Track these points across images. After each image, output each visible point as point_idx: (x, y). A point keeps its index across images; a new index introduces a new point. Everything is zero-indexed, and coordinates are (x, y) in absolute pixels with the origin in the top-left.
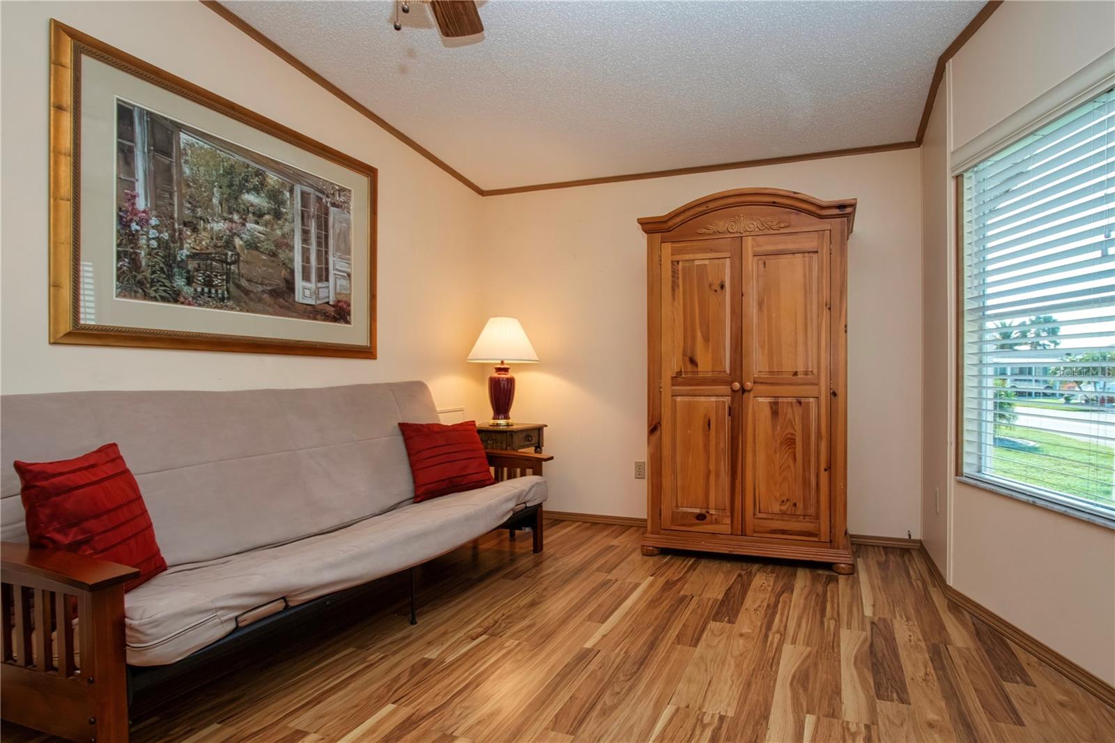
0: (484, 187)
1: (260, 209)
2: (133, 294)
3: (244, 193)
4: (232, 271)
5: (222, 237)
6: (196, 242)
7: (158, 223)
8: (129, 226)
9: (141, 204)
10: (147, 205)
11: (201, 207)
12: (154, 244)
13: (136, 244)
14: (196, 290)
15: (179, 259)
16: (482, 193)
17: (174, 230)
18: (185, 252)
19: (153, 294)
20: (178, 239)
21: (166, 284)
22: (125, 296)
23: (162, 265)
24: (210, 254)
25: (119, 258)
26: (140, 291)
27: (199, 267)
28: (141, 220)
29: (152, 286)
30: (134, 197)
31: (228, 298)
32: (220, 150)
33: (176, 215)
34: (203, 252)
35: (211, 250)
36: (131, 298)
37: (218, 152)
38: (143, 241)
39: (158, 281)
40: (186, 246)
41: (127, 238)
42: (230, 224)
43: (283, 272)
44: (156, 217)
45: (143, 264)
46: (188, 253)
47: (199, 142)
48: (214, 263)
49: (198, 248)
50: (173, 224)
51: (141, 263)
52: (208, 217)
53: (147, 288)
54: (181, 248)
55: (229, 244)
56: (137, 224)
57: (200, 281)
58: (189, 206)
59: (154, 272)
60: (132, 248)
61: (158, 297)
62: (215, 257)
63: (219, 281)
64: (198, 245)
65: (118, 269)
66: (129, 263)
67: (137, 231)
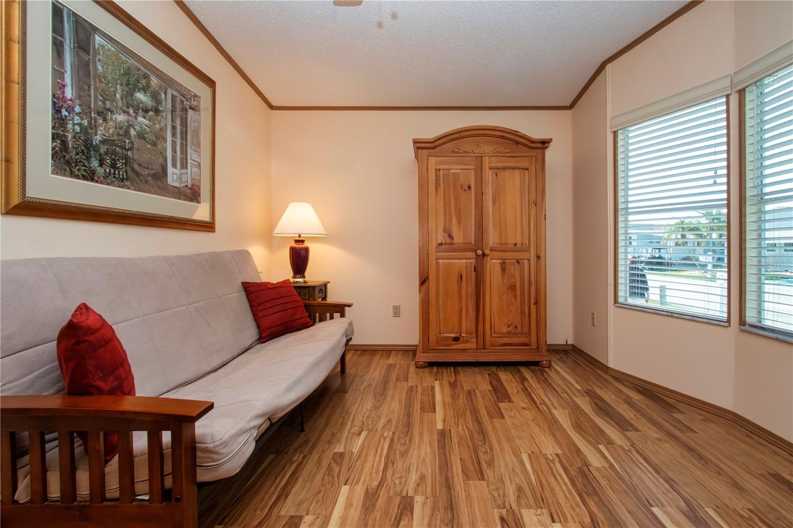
0: (274, 104)
1: (146, 106)
2: (63, 172)
3: (136, 91)
4: (129, 156)
5: (123, 127)
6: (105, 129)
7: (80, 111)
8: (60, 112)
9: (69, 93)
10: (73, 94)
11: (109, 100)
12: (77, 128)
13: (65, 128)
14: (105, 171)
15: (94, 143)
16: (272, 107)
17: (91, 118)
18: (98, 138)
19: (77, 173)
20: (93, 126)
21: (86, 165)
22: (57, 174)
23: (83, 148)
24: (115, 140)
25: (53, 139)
26: (68, 169)
27: (108, 151)
28: (69, 106)
29: (76, 167)
30: (64, 86)
31: (127, 179)
32: (122, 54)
33: (92, 106)
34: (110, 138)
35: (115, 138)
36: (62, 175)
37: (120, 55)
38: (70, 126)
39: (81, 162)
40: (99, 132)
41: (59, 122)
42: (127, 116)
43: (161, 159)
44: (79, 105)
45: (70, 146)
46: (100, 139)
47: (108, 45)
48: (117, 148)
49: (107, 135)
50: (90, 113)
51: (68, 145)
52: (113, 109)
53: (72, 167)
54: (96, 135)
55: (127, 134)
56: (66, 111)
57: (108, 163)
58: (102, 98)
59: (77, 154)
60: (62, 131)
61: (80, 176)
62: (117, 144)
63: (121, 164)
64: (107, 133)
65: (53, 149)
66: (60, 144)
67: (66, 116)
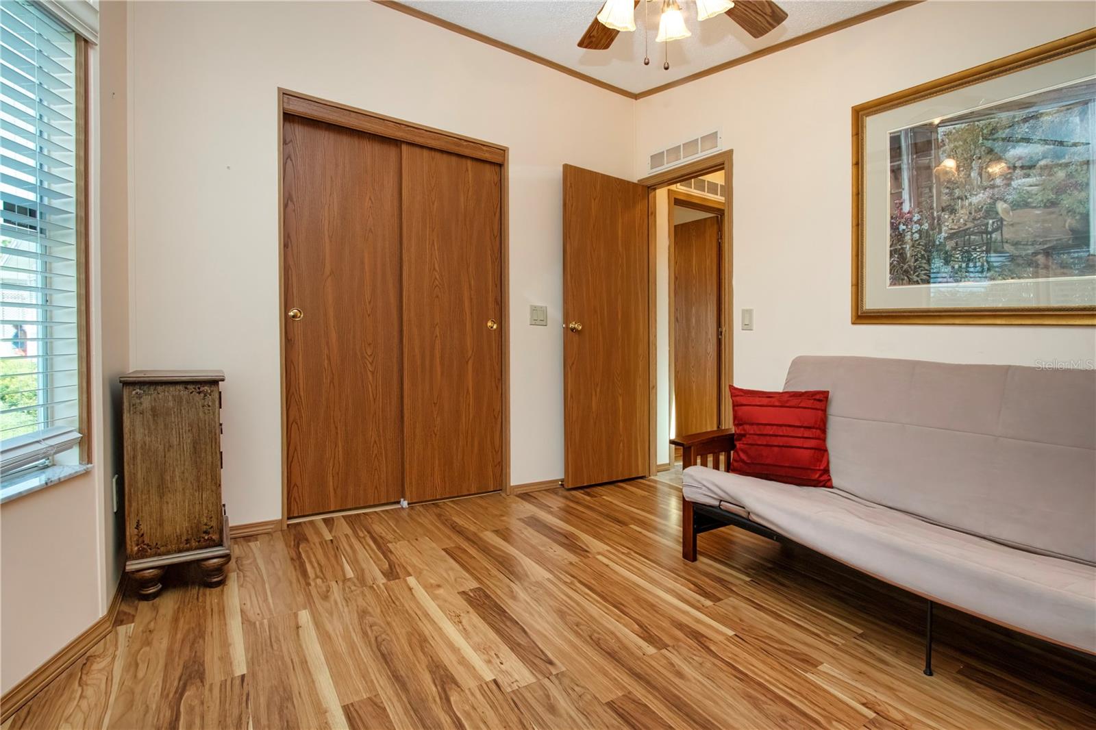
1: (1031, 158)
2: (901, 282)
3: (1009, 150)
4: (993, 239)
5: (982, 207)
6: (953, 222)
7: (919, 217)
8: (898, 228)
9: (906, 207)
10: (911, 206)
11: (958, 187)
12: (917, 236)
13: (903, 241)
14: (953, 267)
15: (938, 243)
17: (933, 219)
18: (944, 235)
19: (915, 278)
20: (936, 224)
21: (926, 268)
22: (895, 284)
23: (923, 252)
24: (970, 228)
25: (891, 256)
26: (906, 278)
27: (957, 245)
28: (907, 220)
29: (914, 273)
30: (901, 204)
31: (989, 269)
32: (978, 121)
33: (935, 205)
34: (961, 229)
35: (970, 225)
36: (899, 285)
37: (977, 123)
38: (908, 237)
39: (920, 267)
40: (944, 228)
41: (897, 236)
42: (991, 191)
44: (918, 213)
45: (908, 255)
46: (946, 235)
47: (956, 126)
48: (972, 237)
49: (956, 227)
50: (932, 213)
51: (906, 256)
52: (966, 194)
53: (910, 275)
54: (940, 232)
55: (990, 211)
56: (904, 225)
57: (958, 258)
58: (948, 191)
59: (916, 260)
60: (900, 245)
61: (920, 281)
62: (973, 231)
63: (978, 253)
64: (955, 225)
65: (891, 264)
66: (898, 258)
67: (904, 230)
